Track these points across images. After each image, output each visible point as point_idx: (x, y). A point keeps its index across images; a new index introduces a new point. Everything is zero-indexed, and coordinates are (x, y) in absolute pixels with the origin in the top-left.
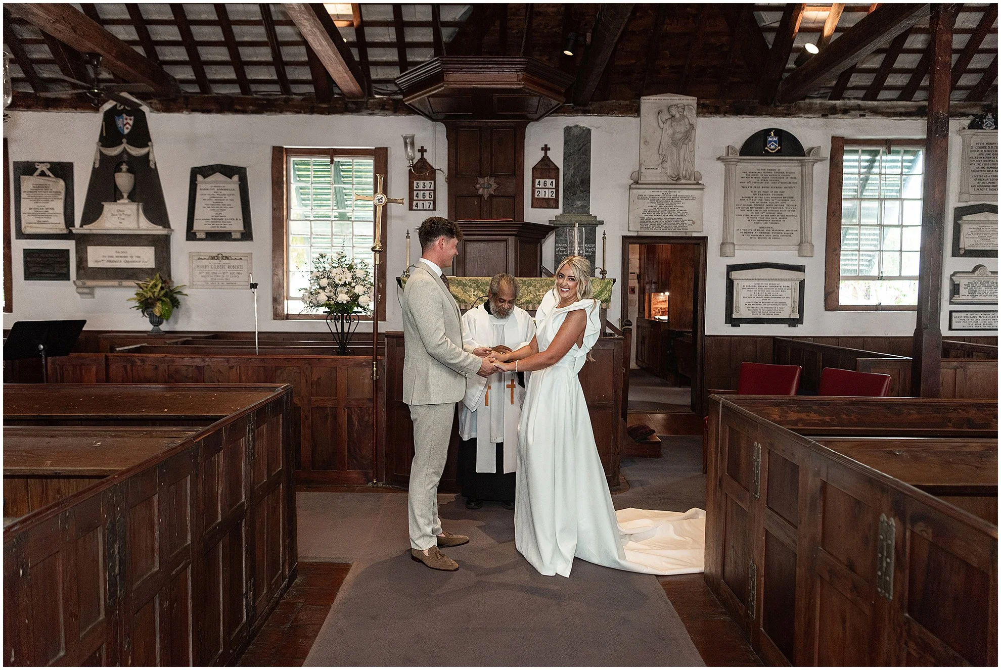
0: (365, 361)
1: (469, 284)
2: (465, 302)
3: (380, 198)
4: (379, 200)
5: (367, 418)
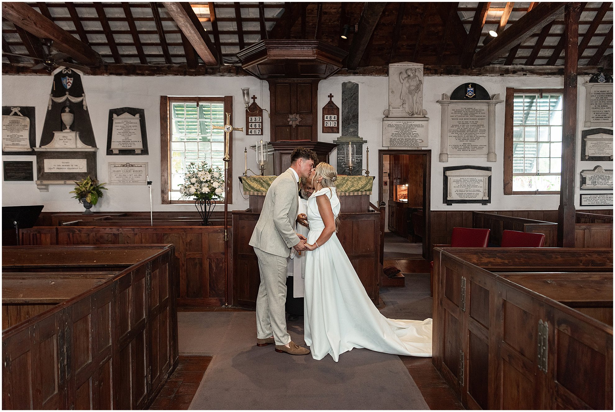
0: (220, 230)
4: (227, 129)
5: (221, 265)
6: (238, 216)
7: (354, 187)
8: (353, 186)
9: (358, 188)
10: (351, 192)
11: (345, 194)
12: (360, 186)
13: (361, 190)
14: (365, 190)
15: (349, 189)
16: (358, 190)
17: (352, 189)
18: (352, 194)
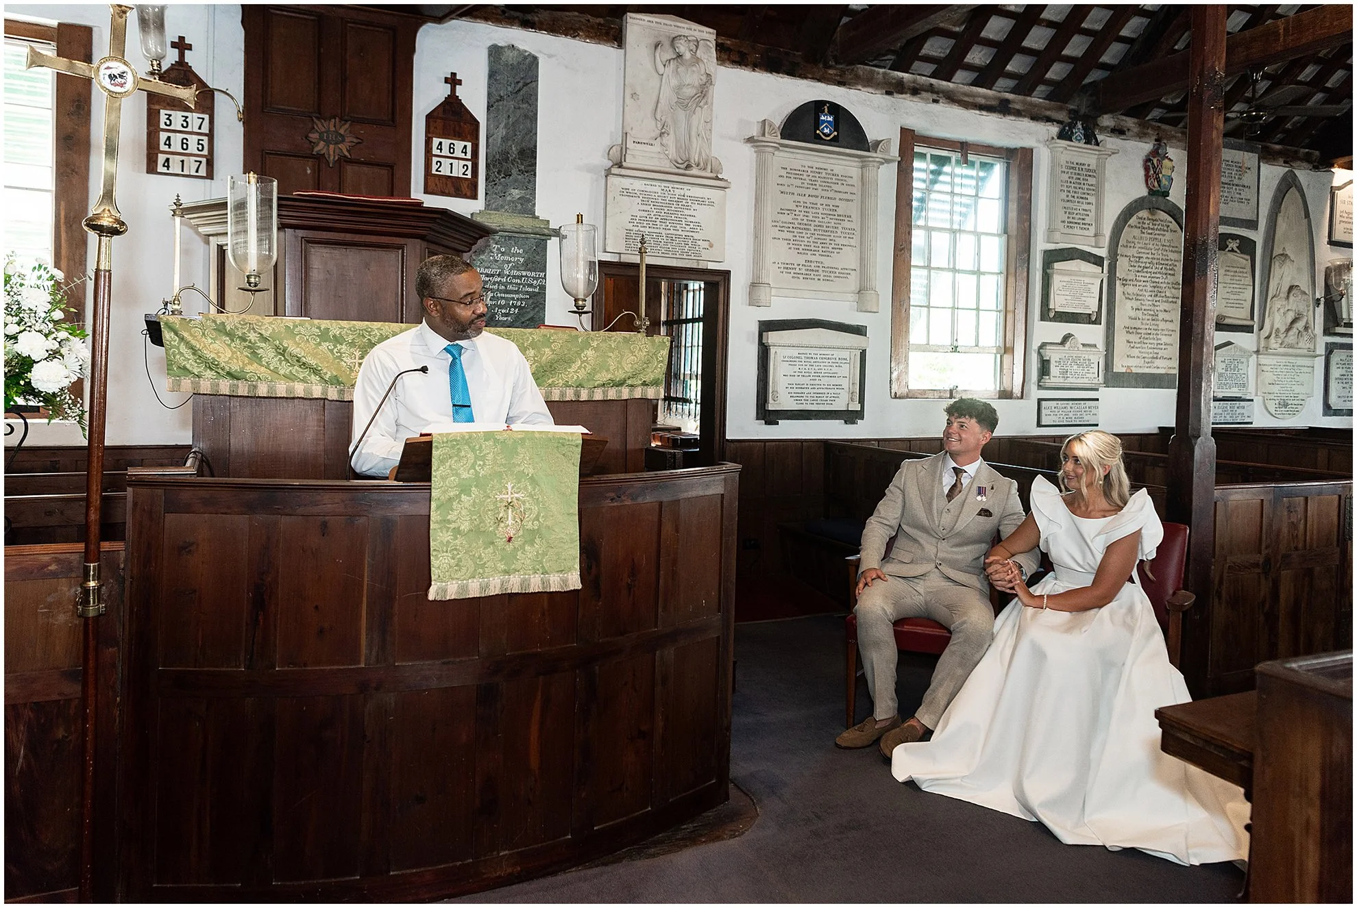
0: (57, 561)
1: (350, 339)
2: (339, 383)
3: (115, 72)
4: (112, 77)
5: (60, 733)
6: (160, 491)
7: (608, 370)
8: (604, 367)
9: (620, 375)
10: (598, 387)
11: (577, 394)
12: (628, 368)
13: (629, 382)
14: (644, 384)
15: (590, 377)
16: (621, 384)
17: (603, 377)
18: (598, 396)
